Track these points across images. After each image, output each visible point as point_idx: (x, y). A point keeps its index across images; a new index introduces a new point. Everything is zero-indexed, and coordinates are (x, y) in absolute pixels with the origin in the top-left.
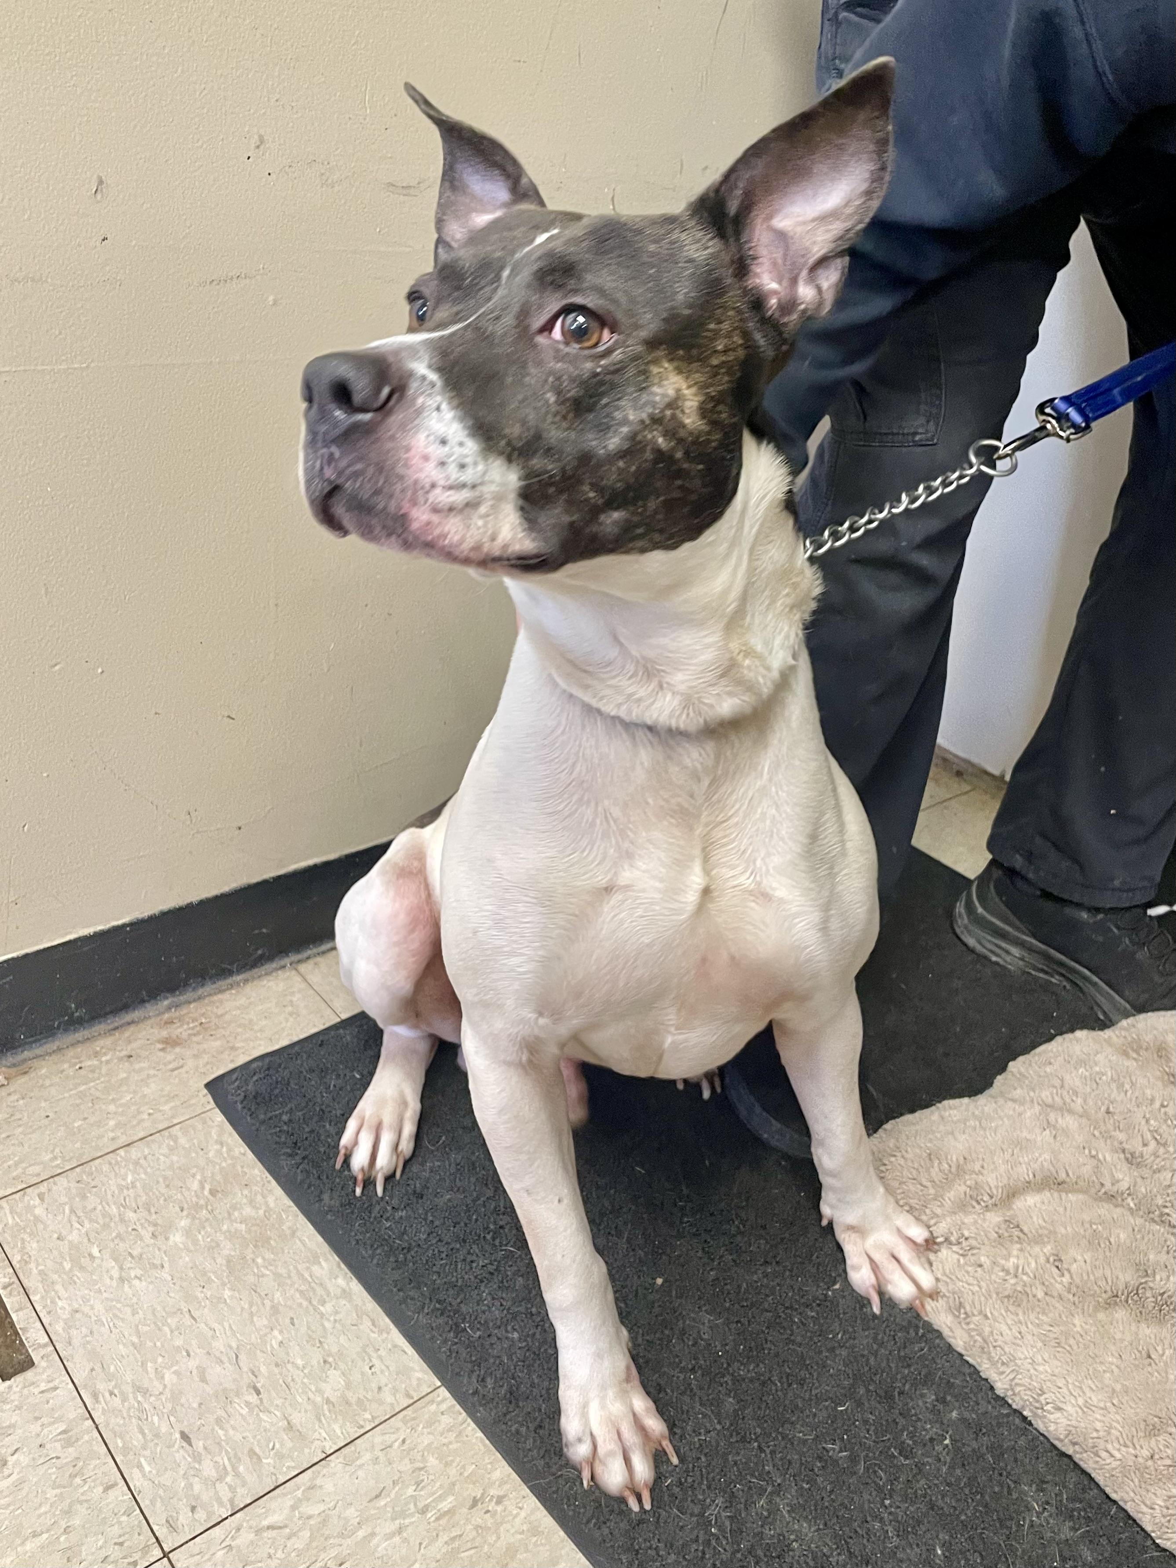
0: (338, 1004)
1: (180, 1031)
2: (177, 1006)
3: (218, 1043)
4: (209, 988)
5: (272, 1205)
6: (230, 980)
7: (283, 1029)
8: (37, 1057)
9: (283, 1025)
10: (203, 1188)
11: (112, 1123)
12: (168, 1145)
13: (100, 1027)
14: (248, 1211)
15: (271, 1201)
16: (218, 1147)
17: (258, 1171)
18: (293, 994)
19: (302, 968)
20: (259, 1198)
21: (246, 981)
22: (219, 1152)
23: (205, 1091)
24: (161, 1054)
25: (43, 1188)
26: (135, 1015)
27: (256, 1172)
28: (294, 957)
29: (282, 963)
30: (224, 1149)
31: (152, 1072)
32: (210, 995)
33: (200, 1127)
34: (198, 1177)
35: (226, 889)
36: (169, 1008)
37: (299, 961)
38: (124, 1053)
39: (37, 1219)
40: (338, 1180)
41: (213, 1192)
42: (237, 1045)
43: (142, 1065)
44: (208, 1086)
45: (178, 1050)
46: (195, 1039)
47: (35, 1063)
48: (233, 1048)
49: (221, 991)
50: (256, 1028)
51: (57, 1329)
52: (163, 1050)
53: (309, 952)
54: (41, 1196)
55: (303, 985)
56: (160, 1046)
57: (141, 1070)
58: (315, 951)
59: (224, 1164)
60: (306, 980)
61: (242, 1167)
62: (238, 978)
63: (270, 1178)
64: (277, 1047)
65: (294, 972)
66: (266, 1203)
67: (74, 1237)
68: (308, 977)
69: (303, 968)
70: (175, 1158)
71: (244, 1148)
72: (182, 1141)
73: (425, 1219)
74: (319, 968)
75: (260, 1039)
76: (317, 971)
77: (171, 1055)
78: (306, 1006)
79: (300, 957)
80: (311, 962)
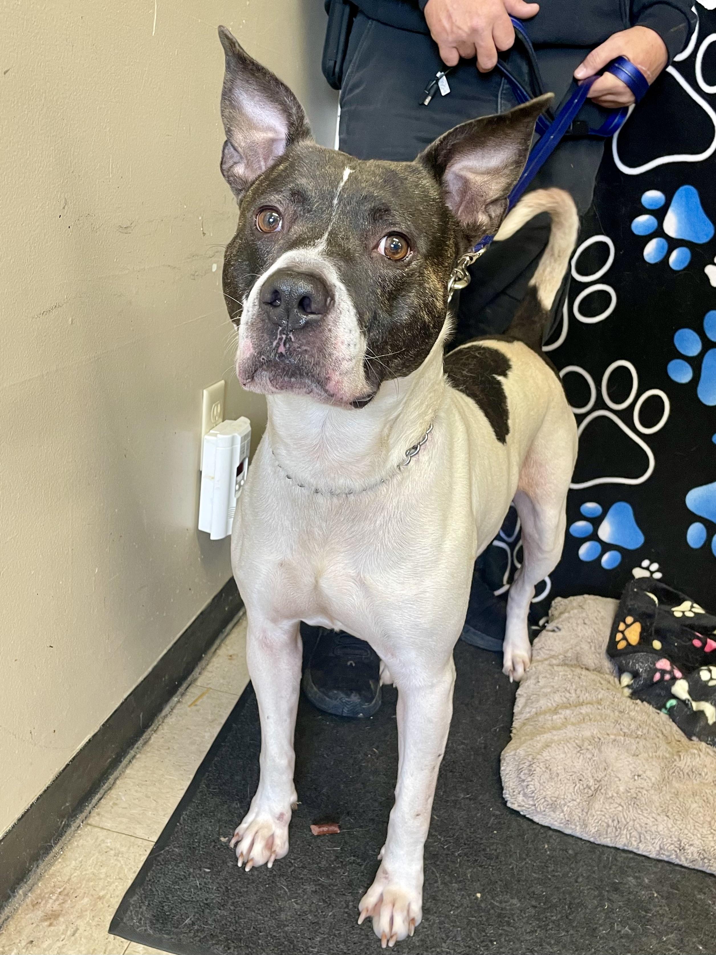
0: (141, 834)
1: (51, 905)
3: (86, 900)
4: (39, 866)
6: (52, 854)
7: (121, 867)
9: (119, 865)
18: (103, 841)
19: (91, 821)
21: (62, 848)
23: (112, 936)
24: (52, 928)
28: (81, 816)
29: (76, 825)
31: (60, 944)
36: (25, 895)
37: (87, 818)
38: (24, 943)
40: (260, 941)
42: (101, 894)
43: (46, 944)
44: (111, 931)
45: (61, 919)
46: (67, 905)
48: (100, 898)
49: (52, 865)
50: (102, 876)
52: (51, 925)
53: (88, 809)
55: (105, 832)
56: (47, 923)
57: (50, 947)
58: (90, 806)
60: (102, 828)
62: (56, 849)
64: (130, 882)
65: (89, 827)
68: (101, 826)
69: (94, 819)
74: (103, 816)
75: (113, 882)
76: (104, 819)
77: (61, 925)
78: (122, 845)
79: (84, 814)
80: (93, 814)
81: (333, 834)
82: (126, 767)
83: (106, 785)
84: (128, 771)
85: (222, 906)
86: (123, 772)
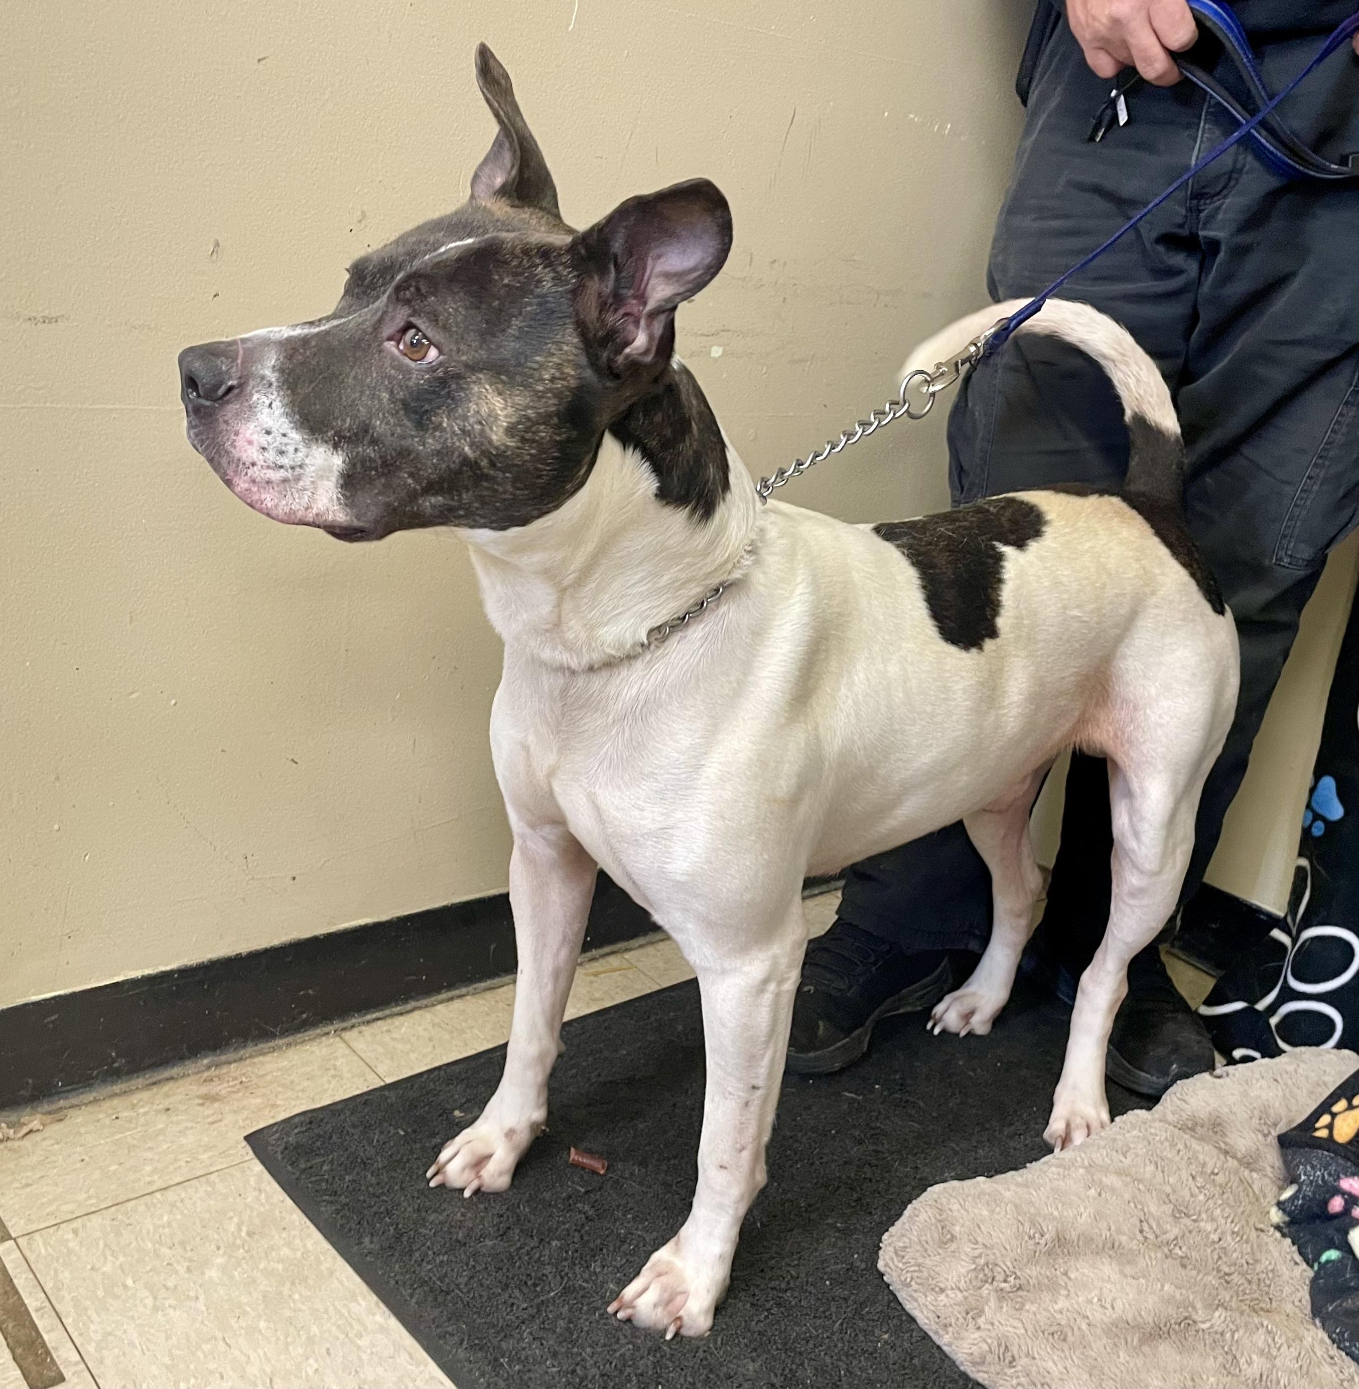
0: (381, 1070)
1: (220, 1088)
2: (217, 1066)
3: (259, 1101)
4: (250, 1050)
5: (310, 1247)
6: (272, 1044)
7: (325, 1091)
8: (71, 1107)
9: (326, 1086)
10: (240, 1230)
11: (148, 1168)
12: (206, 1191)
13: (139, 1082)
14: (285, 1251)
15: (309, 1244)
16: (256, 1193)
17: (297, 1217)
18: (336, 1058)
19: (347, 1035)
20: (297, 1241)
21: (289, 1045)
22: (258, 1199)
23: (245, 1143)
24: (200, 1108)
25: (76, 1224)
26: (175, 1071)
27: (295, 1217)
28: (338, 1025)
29: (326, 1030)
30: (263, 1196)
31: (190, 1124)
32: (251, 1057)
33: (238, 1174)
34: (236, 1220)
35: (276, 942)
36: (208, 1068)
37: (344, 1029)
38: (160, 1107)
39: (70, 1252)
41: (250, 1234)
42: (279, 1102)
43: (180, 1117)
44: (247, 1138)
45: (216, 1105)
46: (234, 1096)
47: (71, 1112)
48: (274, 1106)
49: (263, 1054)
50: (297, 1088)
51: (90, 1350)
52: (202, 1105)
53: (354, 1021)
54: (75, 1232)
55: (347, 1051)
56: (200, 1101)
57: (178, 1123)
58: (360, 1020)
59: (262, 1209)
60: (350, 1047)
61: (281, 1212)
62: (280, 1042)
63: (309, 1223)
65: (338, 1039)
66: (304, 1246)
67: (107, 1268)
68: (351, 1044)
70: (212, 1202)
71: (283, 1196)
72: (220, 1187)
73: (467, 1264)
74: (364, 1036)
75: (302, 1099)
76: (361, 1039)
77: (209, 1110)
78: (349, 1071)
79: (345, 1025)
80: (356, 1030)
81: (594, 1172)
82: (441, 1002)
83: (399, 1008)
84: (439, 1007)
85: (377, 1173)
86: (433, 1005)
